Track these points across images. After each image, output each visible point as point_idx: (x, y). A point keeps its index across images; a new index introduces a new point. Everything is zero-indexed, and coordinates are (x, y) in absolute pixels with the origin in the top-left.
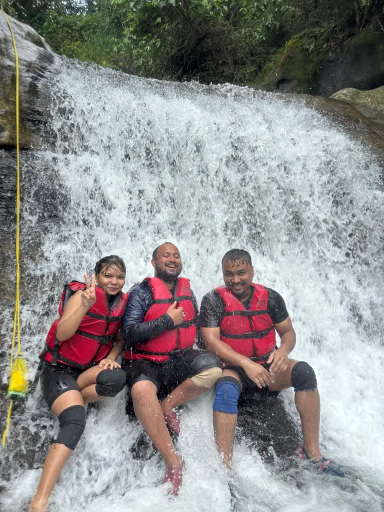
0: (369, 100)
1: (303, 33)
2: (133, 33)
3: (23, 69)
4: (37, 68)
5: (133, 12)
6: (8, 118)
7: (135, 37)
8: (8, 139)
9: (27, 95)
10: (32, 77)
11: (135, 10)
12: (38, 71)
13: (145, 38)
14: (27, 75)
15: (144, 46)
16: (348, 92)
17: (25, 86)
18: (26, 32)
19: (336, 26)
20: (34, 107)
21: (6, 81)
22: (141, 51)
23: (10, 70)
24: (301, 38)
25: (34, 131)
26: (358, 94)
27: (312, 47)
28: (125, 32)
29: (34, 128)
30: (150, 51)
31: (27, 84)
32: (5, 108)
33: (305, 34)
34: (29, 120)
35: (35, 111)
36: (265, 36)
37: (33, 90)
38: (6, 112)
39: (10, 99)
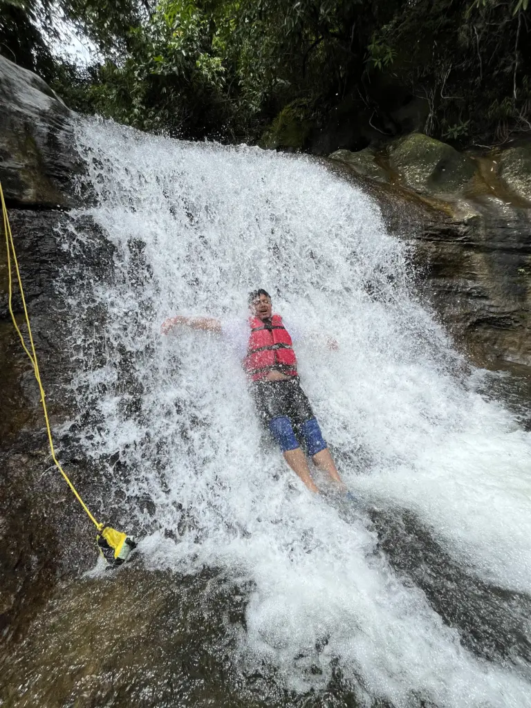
0: (359, 159)
1: (293, 103)
2: (142, 103)
3: (36, 118)
4: (53, 119)
5: (139, 81)
6: (30, 173)
7: (144, 108)
8: (35, 197)
9: (47, 148)
10: (49, 128)
11: (140, 79)
12: (54, 122)
13: (153, 108)
14: (43, 125)
15: (154, 116)
16: (342, 153)
17: (43, 137)
18: (31, 78)
19: (321, 96)
20: (57, 161)
21: (18, 130)
22: (151, 121)
23: (21, 117)
24: (293, 107)
25: (63, 189)
26: (350, 154)
27: (302, 116)
28: (134, 103)
29: (62, 185)
30: (160, 121)
31: (45, 135)
32: (23, 161)
33: (296, 104)
34: (55, 177)
35: (60, 167)
36: (259, 107)
37: (52, 142)
38: (26, 166)
39: (28, 151)
